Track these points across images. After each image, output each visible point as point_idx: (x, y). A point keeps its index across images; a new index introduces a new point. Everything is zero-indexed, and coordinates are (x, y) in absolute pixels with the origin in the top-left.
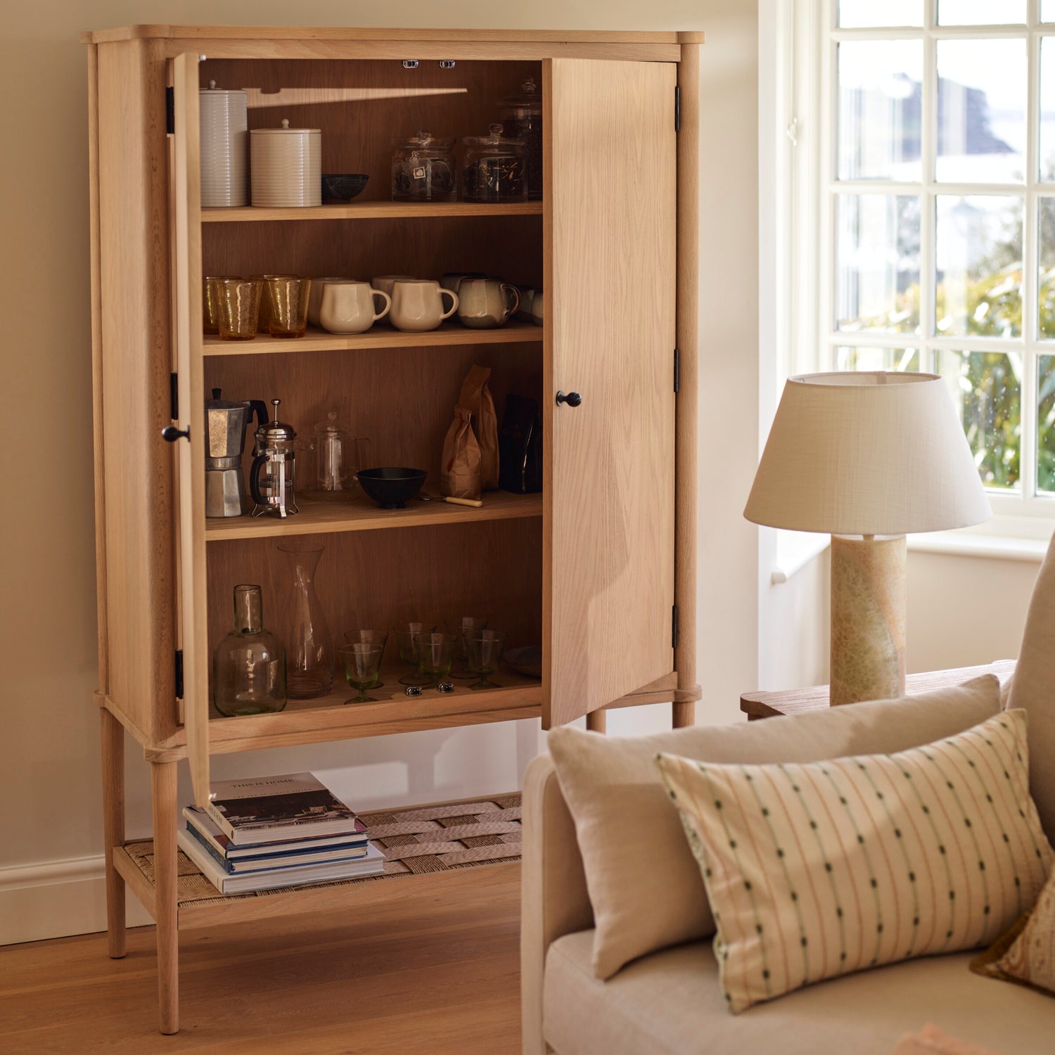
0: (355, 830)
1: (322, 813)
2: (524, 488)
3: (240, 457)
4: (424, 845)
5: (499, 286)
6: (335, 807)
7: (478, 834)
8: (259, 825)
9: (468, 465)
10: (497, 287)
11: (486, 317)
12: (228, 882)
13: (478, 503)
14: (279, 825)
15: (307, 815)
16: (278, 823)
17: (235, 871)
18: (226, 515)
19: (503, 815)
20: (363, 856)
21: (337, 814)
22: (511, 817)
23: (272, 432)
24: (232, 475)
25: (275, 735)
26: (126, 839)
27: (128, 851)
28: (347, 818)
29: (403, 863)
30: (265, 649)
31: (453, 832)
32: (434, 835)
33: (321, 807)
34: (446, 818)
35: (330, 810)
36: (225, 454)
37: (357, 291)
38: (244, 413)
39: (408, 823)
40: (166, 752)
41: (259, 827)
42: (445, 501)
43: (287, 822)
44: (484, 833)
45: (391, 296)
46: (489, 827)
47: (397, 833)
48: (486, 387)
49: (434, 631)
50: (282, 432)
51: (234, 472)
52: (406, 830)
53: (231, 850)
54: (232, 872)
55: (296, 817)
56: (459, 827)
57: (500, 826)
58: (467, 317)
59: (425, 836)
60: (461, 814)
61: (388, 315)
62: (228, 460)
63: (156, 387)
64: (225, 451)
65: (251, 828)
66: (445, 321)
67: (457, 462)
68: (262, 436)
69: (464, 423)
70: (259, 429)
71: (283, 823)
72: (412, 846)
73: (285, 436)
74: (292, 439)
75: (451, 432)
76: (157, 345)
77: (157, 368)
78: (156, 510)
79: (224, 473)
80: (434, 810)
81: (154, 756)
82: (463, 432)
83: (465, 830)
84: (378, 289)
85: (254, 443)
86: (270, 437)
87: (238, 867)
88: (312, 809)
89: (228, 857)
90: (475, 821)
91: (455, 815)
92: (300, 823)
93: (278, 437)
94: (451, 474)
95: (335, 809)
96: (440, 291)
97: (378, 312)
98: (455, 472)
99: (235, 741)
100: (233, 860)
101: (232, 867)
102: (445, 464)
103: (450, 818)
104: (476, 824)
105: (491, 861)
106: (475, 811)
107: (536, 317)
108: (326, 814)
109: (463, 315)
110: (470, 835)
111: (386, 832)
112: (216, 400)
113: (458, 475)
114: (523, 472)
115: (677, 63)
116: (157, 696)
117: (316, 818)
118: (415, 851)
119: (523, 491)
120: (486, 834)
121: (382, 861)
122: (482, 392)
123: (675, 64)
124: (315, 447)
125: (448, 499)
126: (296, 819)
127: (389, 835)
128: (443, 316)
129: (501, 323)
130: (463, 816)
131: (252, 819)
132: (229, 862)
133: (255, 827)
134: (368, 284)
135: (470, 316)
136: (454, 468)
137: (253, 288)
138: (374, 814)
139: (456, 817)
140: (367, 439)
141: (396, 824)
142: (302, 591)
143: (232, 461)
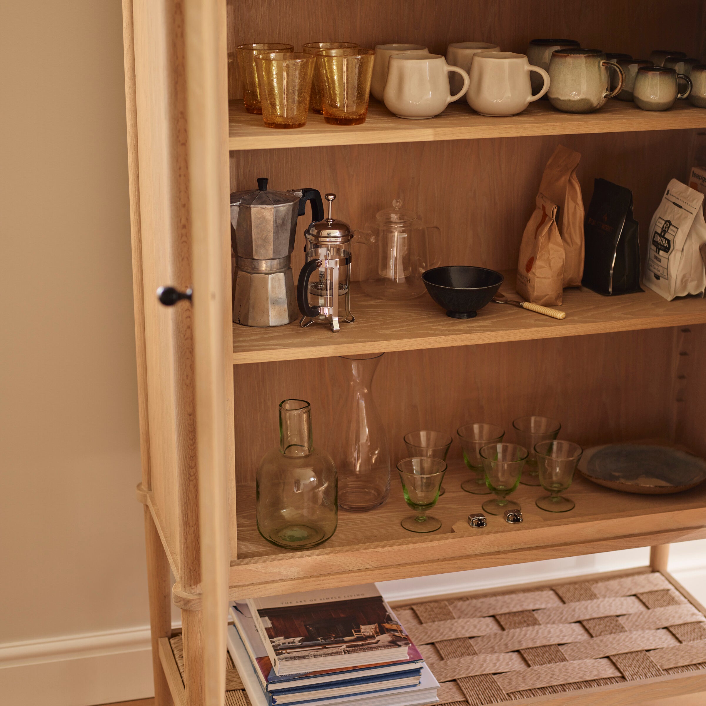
0: (408, 658)
1: (373, 637)
2: (610, 290)
3: (288, 258)
4: (482, 657)
5: (599, 62)
6: (388, 625)
7: (538, 644)
8: (303, 654)
9: (550, 267)
10: (597, 65)
11: (581, 100)
13: (560, 315)
14: (326, 655)
15: (357, 639)
16: (325, 651)
17: (276, 703)
18: (271, 323)
19: (565, 612)
20: (415, 686)
21: (390, 639)
22: (573, 616)
23: (325, 233)
24: (279, 279)
25: (320, 575)
26: (172, 628)
27: (173, 646)
28: (400, 646)
29: (458, 684)
30: (312, 473)
31: (512, 638)
32: (492, 640)
33: (373, 626)
34: (505, 614)
35: (382, 631)
36: (271, 256)
37: (430, 67)
38: (294, 208)
39: (465, 620)
40: (195, 599)
41: (304, 657)
42: (522, 307)
43: (334, 650)
44: (545, 643)
45: (469, 72)
46: (549, 632)
47: (453, 637)
48: (574, 175)
49: (500, 439)
50: (336, 233)
51: (282, 275)
52: (463, 631)
53: (271, 683)
54: (273, 704)
55: (345, 642)
56: (518, 630)
57: (561, 631)
58: (558, 99)
59: (482, 641)
60: (520, 609)
61: (465, 97)
62: (275, 262)
63: (180, 192)
64: (272, 252)
65: (295, 658)
66: (531, 104)
67: (538, 263)
68: (313, 238)
69: (547, 218)
70: (310, 226)
71: (331, 650)
72: (468, 658)
73: (340, 239)
74: (348, 241)
75: (531, 225)
76: (179, 141)
77: (180, 169)
78: (182, 336)
79: (270, 276)
80: (492, 600)
81: (182, 603)
82: (546, 229)
83: (525, 635)
84: (455, 64)
85: (305, 243)
86: (322, 239)
87: (280, 699)
88: (363, 629)
89: (269, 689)
90: (535, 622)
91: (515, 610)
92: (349, 652)
93: (332, 240)
94: (530, 275)
95: (388, 630)
96: (529, 68)
97: (453, 93)
98: (534, 274)
99: (275, 585)
100: (274, 692)
101: (273, 699)
102: (523, 261)
103: (509, 613)
104: (537, 627)
105: (553, 689)
106: (535, 604)
107: (638, 98)
108: (377, 638)
109: (553, 96)
110: (531, 645)
111: (442, 634)
112: (262, 192)
113: (537, 277)
114: (611, 272)
116: (186, 539)
117: (366, 645)
118: (472, 666)
119: (609, 293)
120: (548, 644)
121: (436, 690)
122: (570, 180)
124: (377, 240)
125: (526, 305)
126: (344, 646)
127: (445, 638)
128: (531, 98)
129: (598, 107)
130: (522, 612)
131: (297, 643)
132: (270, 695)
134: (443, 58)
135: (562, 98)
136: (533, 270)
137: (304, 66)
138: (430, 602)
139: (515, 613)
140: (437, 228)
141: (454, 621)
142: (358, 403)
143: (280, 263)
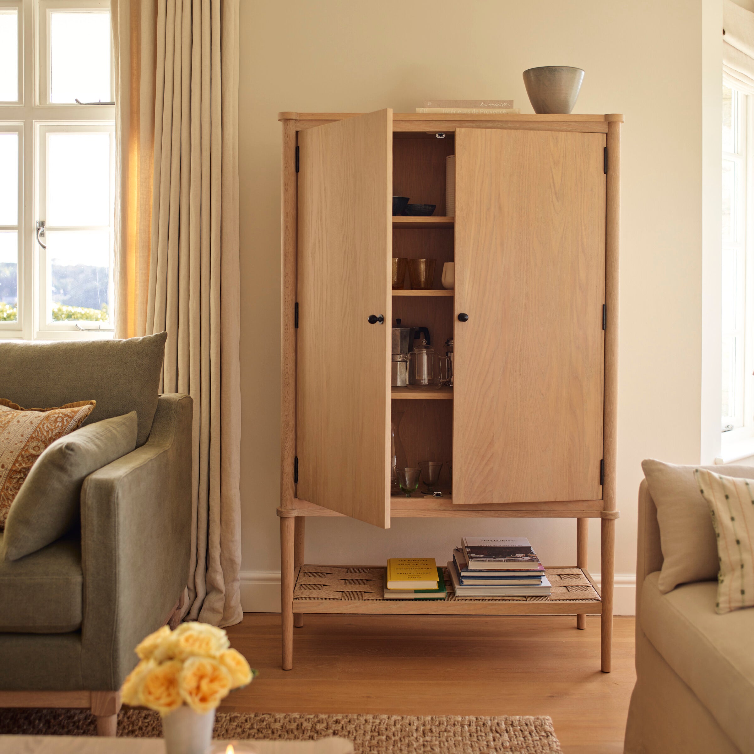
0: (538, 568)
1: (521, 558)
6: (530, 555)
8: (483, 559)
12: (459, 590)
14: (494, 561)
15: (513, 558)
16: (494, 560)
17: (464, 584)
21: (530, 558)
28: (534, 562)
33: (522, 555)
35: (526, 556)
41: (483, 561)
43: (499, 560)
53: (463, 571)
54: (462, 584)
55: (506, 558)
63: (285, 309)
65: (478, 561)
71: (497, 560)
77: (286, 299)
87: (466, 582)
88: (517, 555)
89: (461, 575)
92: (506, 561)
95: (529, 556)
100: (463, 577)
101: (462, 581)
108: (523, 558)
115: (606, 133)
117: (517, 560)
123: (605, 134)
126: (505, 559)
131: (481, 557)
132: (461, 578)
133: (480, 561)
